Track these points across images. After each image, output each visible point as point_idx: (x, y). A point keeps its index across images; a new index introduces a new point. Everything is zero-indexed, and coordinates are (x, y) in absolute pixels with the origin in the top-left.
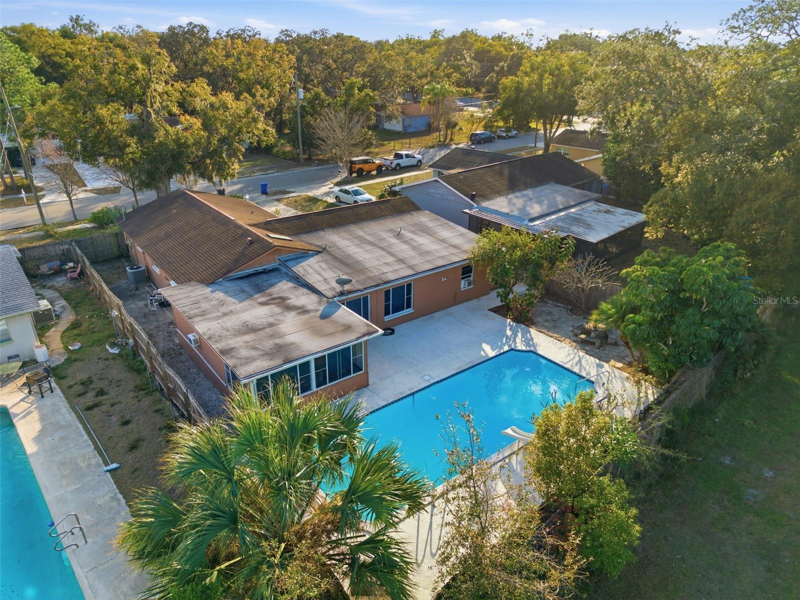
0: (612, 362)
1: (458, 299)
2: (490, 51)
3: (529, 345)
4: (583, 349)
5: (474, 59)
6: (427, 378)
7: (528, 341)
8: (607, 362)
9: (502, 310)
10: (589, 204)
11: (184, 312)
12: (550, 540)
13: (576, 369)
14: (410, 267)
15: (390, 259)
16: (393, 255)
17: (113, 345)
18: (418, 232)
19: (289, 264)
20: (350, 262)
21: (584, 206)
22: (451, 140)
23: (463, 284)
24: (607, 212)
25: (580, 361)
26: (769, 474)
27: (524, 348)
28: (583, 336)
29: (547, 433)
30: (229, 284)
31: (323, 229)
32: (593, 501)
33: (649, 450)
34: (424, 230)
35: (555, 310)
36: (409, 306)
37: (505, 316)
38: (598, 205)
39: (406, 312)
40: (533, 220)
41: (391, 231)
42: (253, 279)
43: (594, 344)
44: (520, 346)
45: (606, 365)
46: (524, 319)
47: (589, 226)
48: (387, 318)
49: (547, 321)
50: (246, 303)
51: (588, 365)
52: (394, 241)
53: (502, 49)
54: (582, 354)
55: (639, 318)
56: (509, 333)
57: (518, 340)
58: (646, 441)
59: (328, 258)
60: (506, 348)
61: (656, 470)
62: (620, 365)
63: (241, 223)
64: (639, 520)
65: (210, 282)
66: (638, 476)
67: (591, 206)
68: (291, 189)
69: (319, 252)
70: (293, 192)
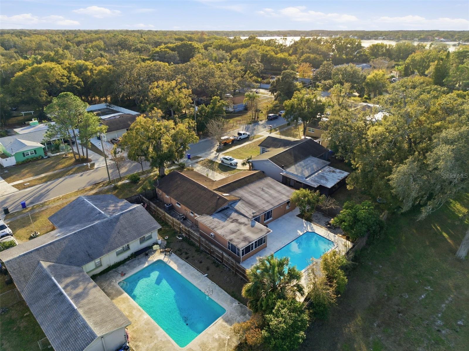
0: (338, 235)
1: (286, 212)
2: (267, 55)
3: (312, 230)
4: (329, 230)
5: (260, 62)
6: (284, 243)
7: (312, 228)
8: (337, 234)
9: (301, 216)
10: (326, 168)
11: (210, 227)
12: (329, 283)
13: (328, 238)
14: (272, 204)
15: (264, 201)
16: (264, 199)
17: (179, 236)
18: (269, 188)
19: (233, 205)
20: (251, 203)
21: (324, 169)
22: (258, 118)
23: (287, 207)
24: (334, 172)
25: (328, 235)
26: (381, 267)
27: (311, 231)
28: (329, 226)
29: (325, 260)
30: (217, 215)
31: (237, 189)
32: (337, 275)
33: (349, 262)
34: (271, 187)
35: (318, 215)
36: (271, 217)
37: (302, 218)
38: (330, 168)
39: (271, 219)
40: (306, 178)
41: (260, 188)
42: (223, 212)
43: (332, 228)
44: (310, 231)
45: (336, 235)
46: (309, 220)
47: (327, 180)
48: (265, 222)
49: (316, 219)
50: (226, 222)
51: (331, 236)
52: (262, 193)
53: (273, 53)
54: (329, 232)
55: (346, 224)
56: (305, 225)
57: (309, 228)
58: (348, 260)
59: (244, 202)
60: (305, 231)
61: (351, 267)
62: (341, 235)
63: (210, 189)
64: (347, 279)
65: (211, 214)
66: (347, 269)
67: (327, 169)
68: (199, 155)
69: (240, 200)
70: (201, 157)
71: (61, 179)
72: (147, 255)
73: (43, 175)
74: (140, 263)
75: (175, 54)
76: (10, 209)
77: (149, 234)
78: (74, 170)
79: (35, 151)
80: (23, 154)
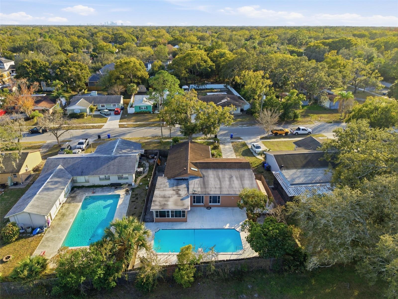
3: (241, 230)
16: (221, 185)
19: (190, 179)
31: (210, 169)
36: (219, 203)
40: (292, 185)
42: (179, 181)
44: (238, 229)
48: (210, 204)
50: (170, 188)
57: (241, 227)
59: (202, 180)
60: (233, 228)
63: (189, 161)
65: (169, 178)
68: (242, 138)
69: (201, 177)
70: (242, 139)
71: (144, 128)
72: (116, 188)
73: (138, 123)
74: (109, 191)
75: (326, 49)
76: (102, 137)
77: (127, 176)
78: (156, 124)
79: (147, 107)
80: (140, 107)
